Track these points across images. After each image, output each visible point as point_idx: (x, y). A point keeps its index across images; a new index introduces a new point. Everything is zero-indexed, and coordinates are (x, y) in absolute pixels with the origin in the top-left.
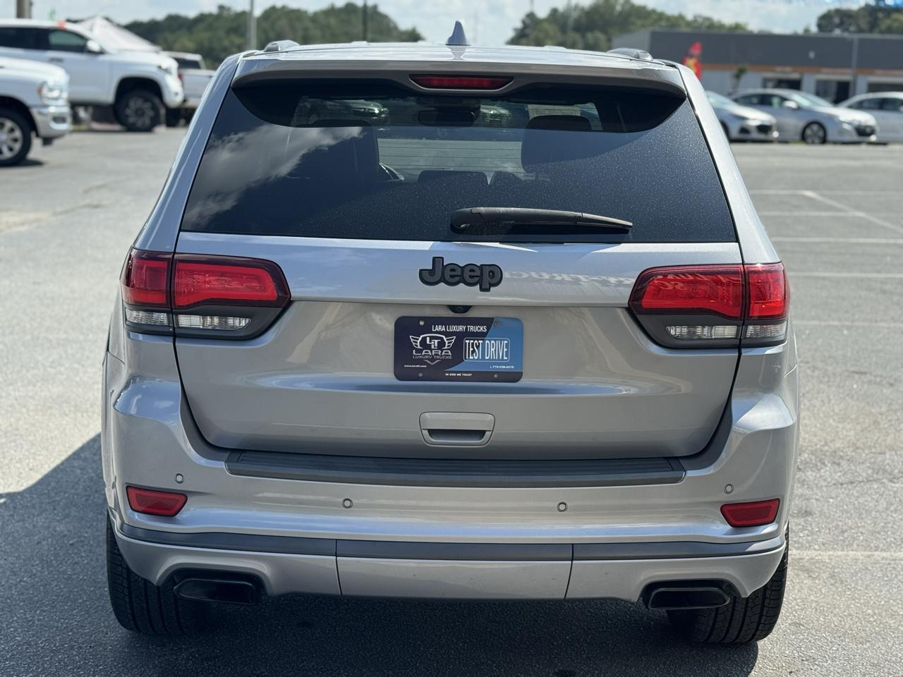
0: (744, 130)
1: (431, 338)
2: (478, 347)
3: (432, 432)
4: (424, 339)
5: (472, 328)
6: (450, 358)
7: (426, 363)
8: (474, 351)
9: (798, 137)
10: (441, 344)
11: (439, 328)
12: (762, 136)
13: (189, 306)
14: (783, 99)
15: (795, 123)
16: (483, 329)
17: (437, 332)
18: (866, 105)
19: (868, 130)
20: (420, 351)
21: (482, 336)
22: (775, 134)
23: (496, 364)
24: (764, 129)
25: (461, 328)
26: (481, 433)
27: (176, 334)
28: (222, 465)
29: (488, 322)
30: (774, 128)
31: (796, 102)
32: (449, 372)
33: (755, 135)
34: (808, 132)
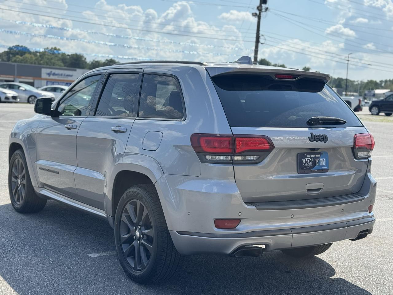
0: (7, 98)
1: (308, 159)
2: (318, 162)
3: (309, 190)
4: (306, 160)
5: (317, 156)
6: (312, 165)
7: (306, 168)
8: (317, 163)
9: (26, 101)
10: (310, 161)
11: (309, 156)
12: (14, 101)
13: (240, 153)
14: (19, 87)
15: (25, 96)
16: (319, 156)
17: (308, 157)
18: (48, 89)
19: (53, 99)
20: (305, 164)
21: (319, 158)
22: (18, 100)
23: (322, 167)
24: (14, 98)
25: (314, 156)
26: (320, 189)
27: (233, 163)
28: (254, 207)
29: (320, 153)
30: (18, 98)
31: (24, 88)
32: (311, 170)
33: (11, 100)
34: (30, 99)
